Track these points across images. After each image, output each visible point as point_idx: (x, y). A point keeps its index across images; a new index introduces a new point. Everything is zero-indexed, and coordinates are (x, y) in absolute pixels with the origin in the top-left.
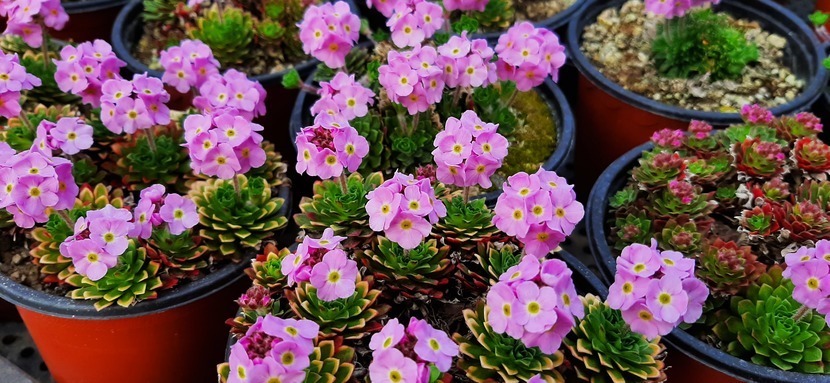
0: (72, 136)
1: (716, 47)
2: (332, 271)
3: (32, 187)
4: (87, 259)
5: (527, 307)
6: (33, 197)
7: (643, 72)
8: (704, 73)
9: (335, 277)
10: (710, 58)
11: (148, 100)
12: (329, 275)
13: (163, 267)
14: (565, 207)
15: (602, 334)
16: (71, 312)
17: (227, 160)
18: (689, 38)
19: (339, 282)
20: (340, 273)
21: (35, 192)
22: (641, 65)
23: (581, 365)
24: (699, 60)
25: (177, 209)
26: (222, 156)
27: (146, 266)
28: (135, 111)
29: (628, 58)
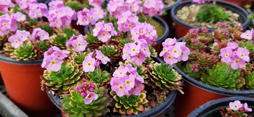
0: (20, 17)
1: (215, 14)
2: (79, 43)
3: (4, 23)
4: (15, 42)
5: (132, 50)
6: (4, 26)
7: (193, 22)
8: (211, 21)
9: (80, 45)
10: (213, 17)
11: (42, 9)
12: (78, 44)
13: (38, 51)
14: (151, 32)
15: (161, 70)
16: (10, 61)
17: (59, 22)
18: (207, 11)
19: (81, 46)
20: (81, 44)
21: (5, 24)
22: (193, 20)
23: (153, 78)
24: (209, 17)
25: (43, 34)
26: (57, 20)
27: (33, 51)
28: (38, 12)
29: (190, 18)
